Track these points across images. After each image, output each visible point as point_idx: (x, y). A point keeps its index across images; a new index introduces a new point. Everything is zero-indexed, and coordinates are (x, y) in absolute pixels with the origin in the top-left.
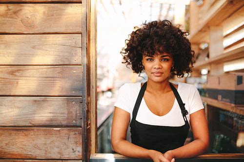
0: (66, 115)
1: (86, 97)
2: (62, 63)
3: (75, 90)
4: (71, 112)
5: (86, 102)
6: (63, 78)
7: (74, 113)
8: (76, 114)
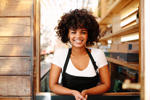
0: (20, 68)
1: (33, 57)
2: (18, 36)
3: (26, 52)
4: (24, 67)
5: (33, 60)
6: (18, 45)
7: (25, 67)
8: (27, 68)
